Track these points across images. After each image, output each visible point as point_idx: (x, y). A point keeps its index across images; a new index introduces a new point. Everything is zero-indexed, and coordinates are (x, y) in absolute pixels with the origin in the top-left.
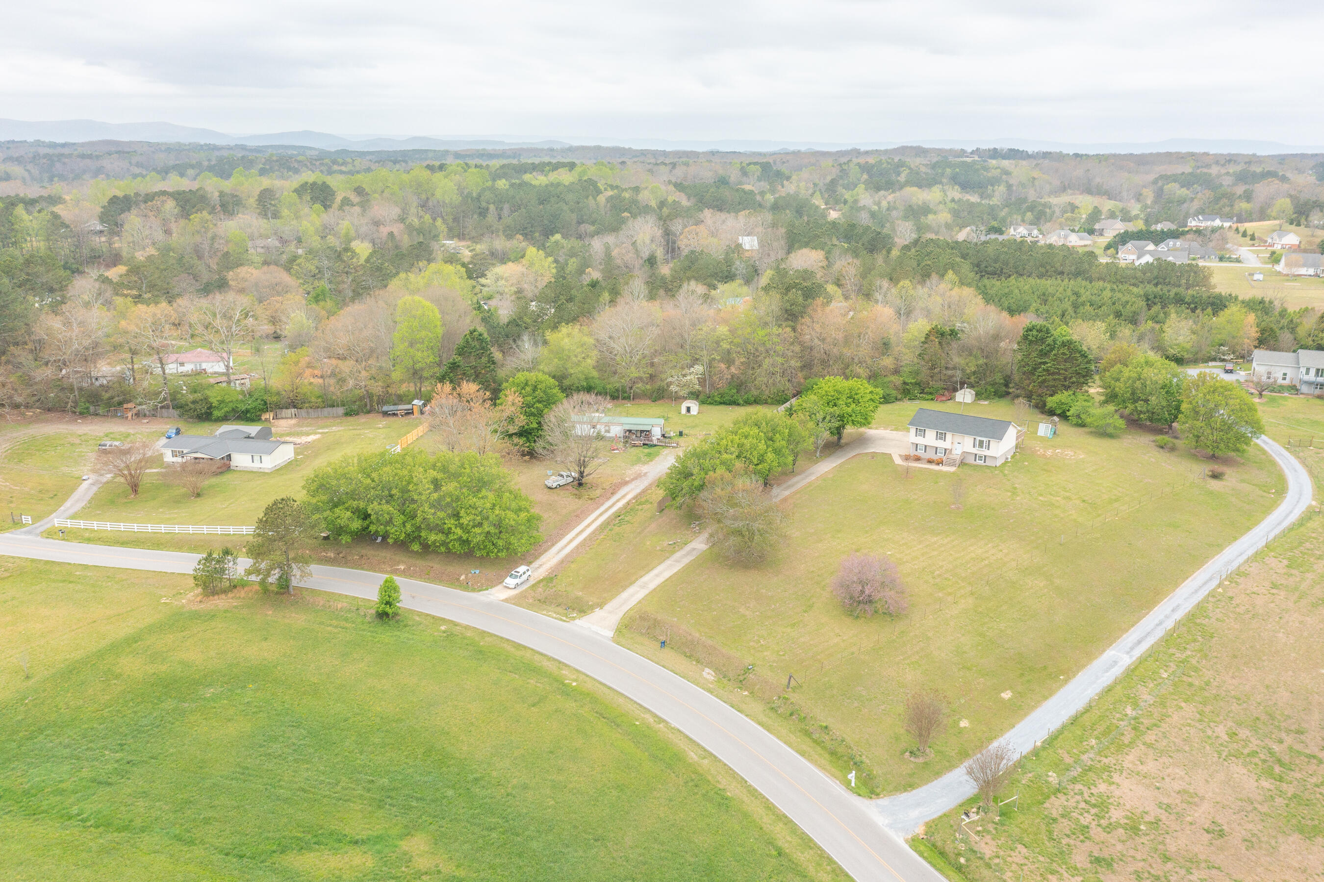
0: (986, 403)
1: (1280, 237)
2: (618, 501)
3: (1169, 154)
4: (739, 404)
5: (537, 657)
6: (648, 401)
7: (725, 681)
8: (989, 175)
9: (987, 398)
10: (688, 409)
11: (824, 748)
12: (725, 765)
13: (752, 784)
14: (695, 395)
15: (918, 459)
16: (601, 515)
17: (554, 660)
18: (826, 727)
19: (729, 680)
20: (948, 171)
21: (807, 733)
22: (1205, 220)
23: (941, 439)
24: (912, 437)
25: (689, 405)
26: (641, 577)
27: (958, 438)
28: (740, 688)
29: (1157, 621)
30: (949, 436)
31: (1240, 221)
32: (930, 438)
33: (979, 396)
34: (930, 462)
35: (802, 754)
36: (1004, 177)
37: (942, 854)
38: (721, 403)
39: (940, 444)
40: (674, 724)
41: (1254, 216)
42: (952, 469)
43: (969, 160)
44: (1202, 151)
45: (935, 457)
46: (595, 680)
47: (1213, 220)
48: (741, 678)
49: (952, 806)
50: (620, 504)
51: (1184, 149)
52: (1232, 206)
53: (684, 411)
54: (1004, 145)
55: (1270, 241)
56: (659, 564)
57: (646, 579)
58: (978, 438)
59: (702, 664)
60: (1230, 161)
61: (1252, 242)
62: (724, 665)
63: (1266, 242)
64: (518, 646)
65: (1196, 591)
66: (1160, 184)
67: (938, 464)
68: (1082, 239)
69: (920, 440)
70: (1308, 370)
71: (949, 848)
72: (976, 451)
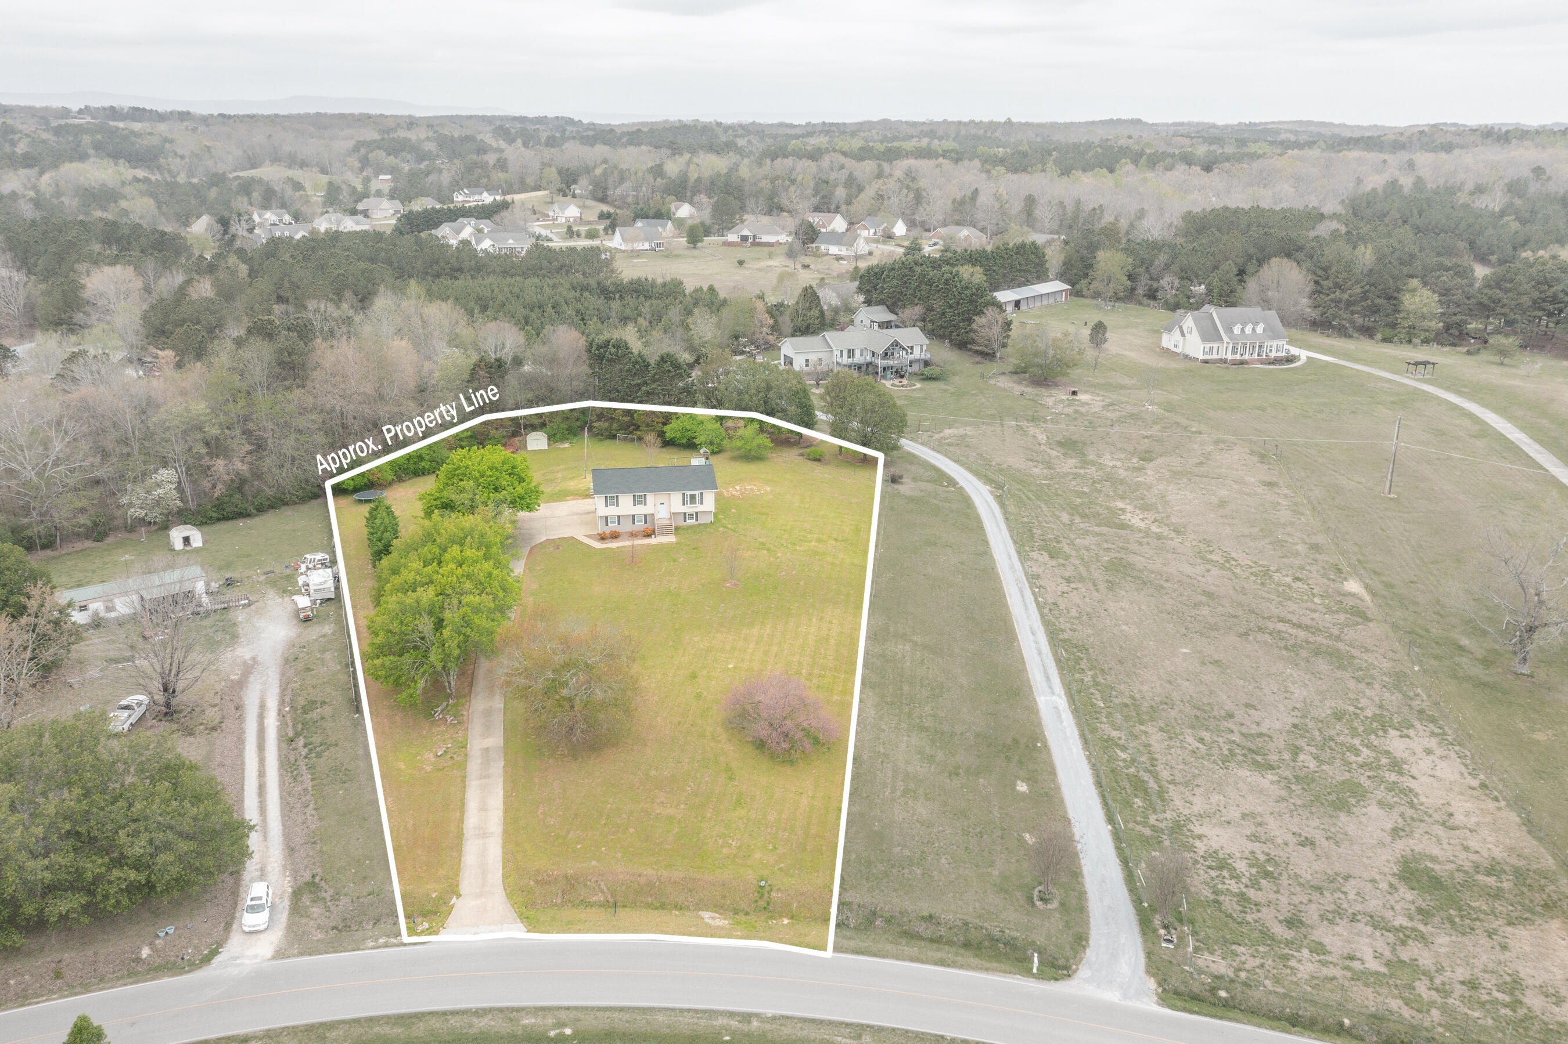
1: (563, 209)
2: (261, 717)
3: (342, 116)
4: (248, 515)
5: (453, 1021)
6: (89, 544)
7: (741, 917)
8: (146, 142)
9: (563, 439)
10: (186, 540)
11: (950, 943)
12: (894, 1030)
13: (954, 1035)
14: (184, 516)
15: (615, 536)
16: (261, 747)
17: (490, 1010)
18: (931, 916)
19: (747, 914)
20: (86, 139)
21: (911, 936)
22: (472, 193)
23: (640, 503)
24: (599, 505)
25: (186, 534)
26: (461, 820)
27: (662, 497)
28: (771, 918)
29: (1035, 652)
30: (650, 498)
31: (504, 194)
32: (626, 505)
34: (633, 535)
35: (942, 963)
36: (167, 145)
37: (1195, 998)
38: (219, 520)
39: (640, 510)
40: (770, 1012)
41: (516, 187)
42: (671, 539)
43: (76, 121)
44: (379, 112)
46: (593, 1008)
47: (481, 194)
48: (762, 903)
49: (1138, 940)
50: (272, 722)
51: (357, 110)
52: (488, 177)
53: (179, 545)
54: (125, 103)
55: (551, 214)
56: (463, 789)
57: (472, 820)
58: (689, 493)
59: (688, 908)
60: (411, 123)
61: (535, 217)
62: (724, 897)
63: (548, 216)
64: (401, 1019)
65: (1025, 605)
66: (363, 151)
67: (649, 536)
68: (358, 223)
69: (612, 511)
71: (1196, 988)
72: (689, 509)
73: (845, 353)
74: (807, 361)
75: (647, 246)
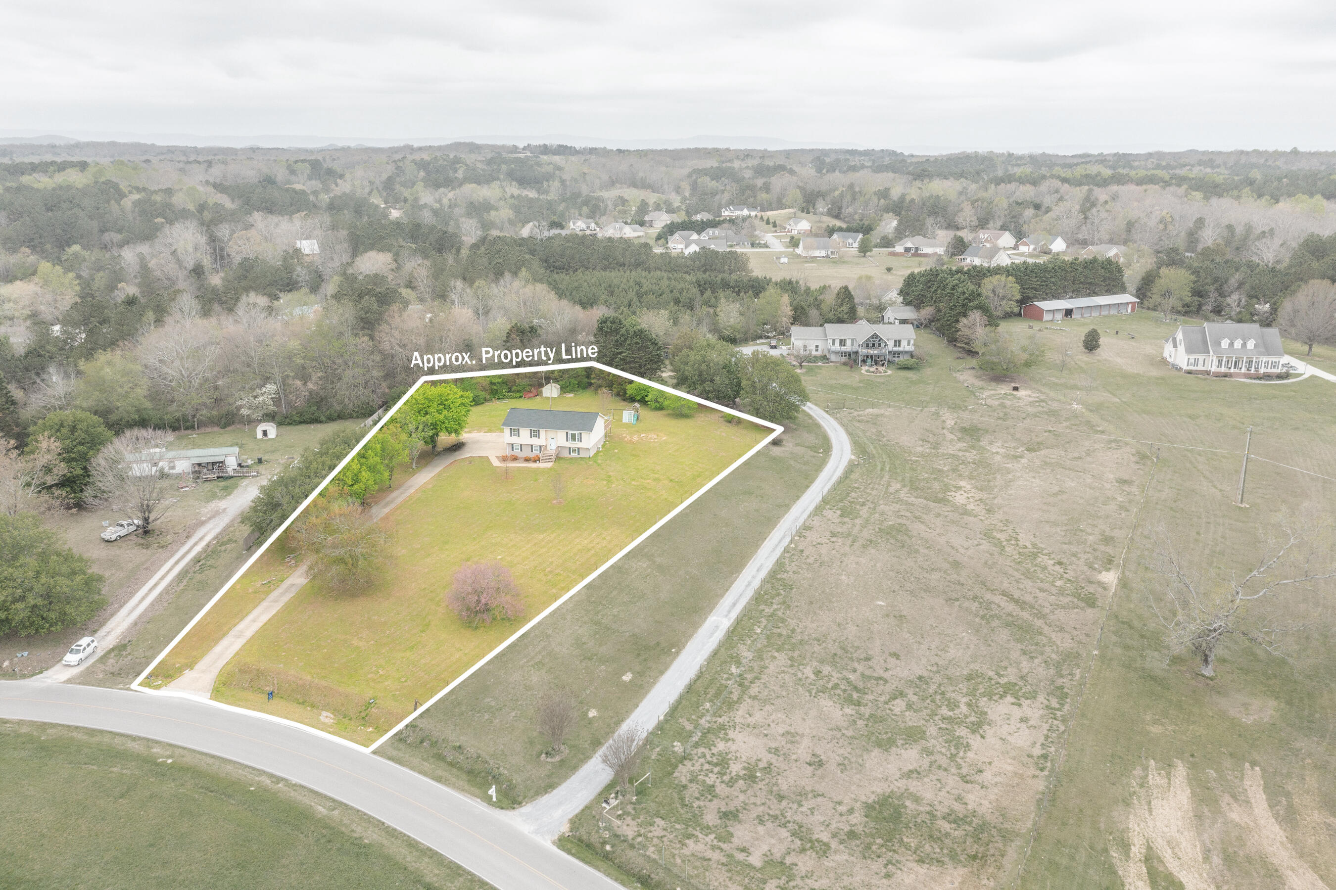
0: (572, 395)
1: (796, 224)
2: (196, 544)
3: (697, 150)
4: (321, 422)
5: (117, 740)
6: (216, 429)
7: (346, 721)
8: (543, 170)
9: (571, 391)
10: (265, 433)
11: (460, 769)
12: (358, 811)
13: (390, 824)
14: (270, 417)
15: (515, 459)
16: (177, 563)
17: (140, 738)
18: (460, 747)
19: (351, 719)
20: (504, 167)
21: (440, 757)
22: (736, 210)
23: (535, 436)
24: (506, 437)
25: (264, 429)
26: (235, 625)
27: (551, 433)
28: (363, 725)
29: (746, 583)
30: (542, 432)
31: (763, 210)
32: (524, 437)
33: (564, 389)
34: (527, 460)
35: (438, 779)
36: (557, 172)
37: (589, 846)
38: (301, 423)
39: (535, 441)
40: (295, 780)
41: (774, 206)
42: (549, 465)
43: (522, 156)
44: (725, 147)
45: (531, 455)
46: (194, 751)
47: (742, 210)
48: (363, 714)
49: (592, 797)
50: (198, 548)
51: (710, 146)
52: (755, 197)
53: (260, 435)
54: (554, 142)
55: (788, 227)
56: (255, 608)
57: (241, 626)
58: (570, 432)
59: (318, 708)
60: (748, 156)
61: (774, 229)
62: (343, 705)
63: (785, 228)
64: (92, 732)
65: (774, 549)
66: (694, 177)
67: (535, 461)
68: (635, 231)
69: (515, 440)
70: (834, 341)
71: (595, 839)
72: (569, 444)
73: (837, 342)
74: (805, 346)
75: (823, 253)
